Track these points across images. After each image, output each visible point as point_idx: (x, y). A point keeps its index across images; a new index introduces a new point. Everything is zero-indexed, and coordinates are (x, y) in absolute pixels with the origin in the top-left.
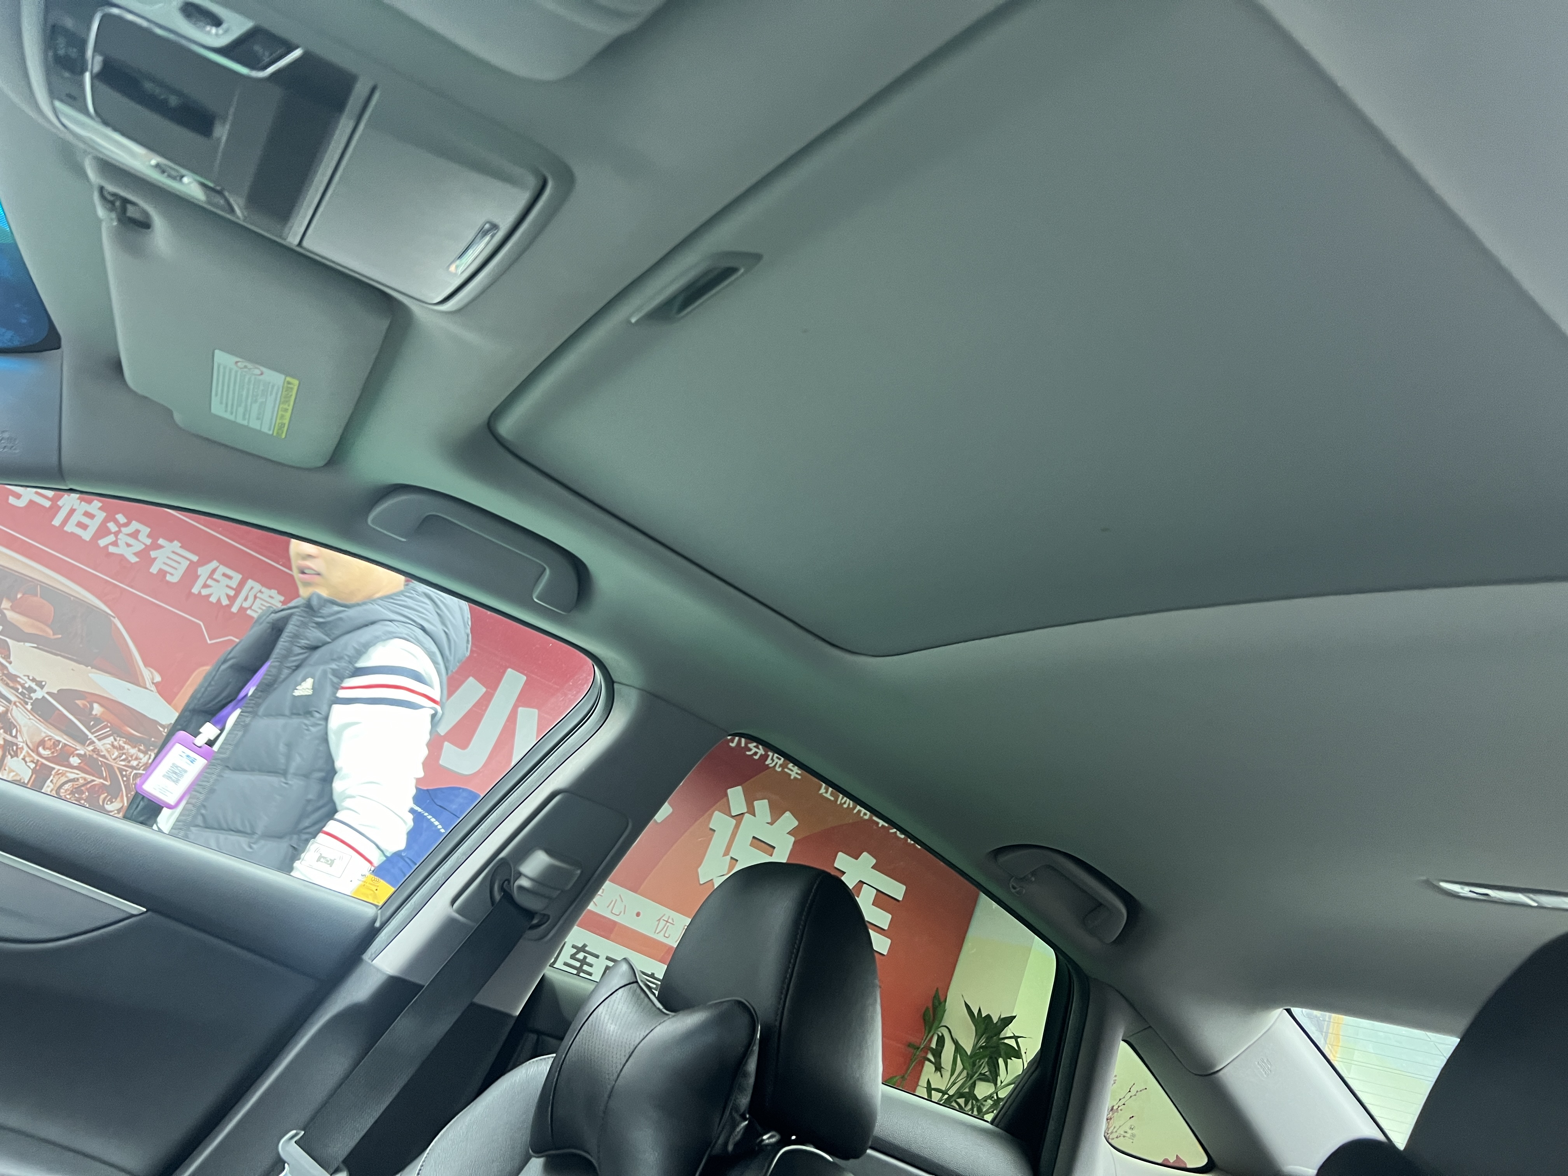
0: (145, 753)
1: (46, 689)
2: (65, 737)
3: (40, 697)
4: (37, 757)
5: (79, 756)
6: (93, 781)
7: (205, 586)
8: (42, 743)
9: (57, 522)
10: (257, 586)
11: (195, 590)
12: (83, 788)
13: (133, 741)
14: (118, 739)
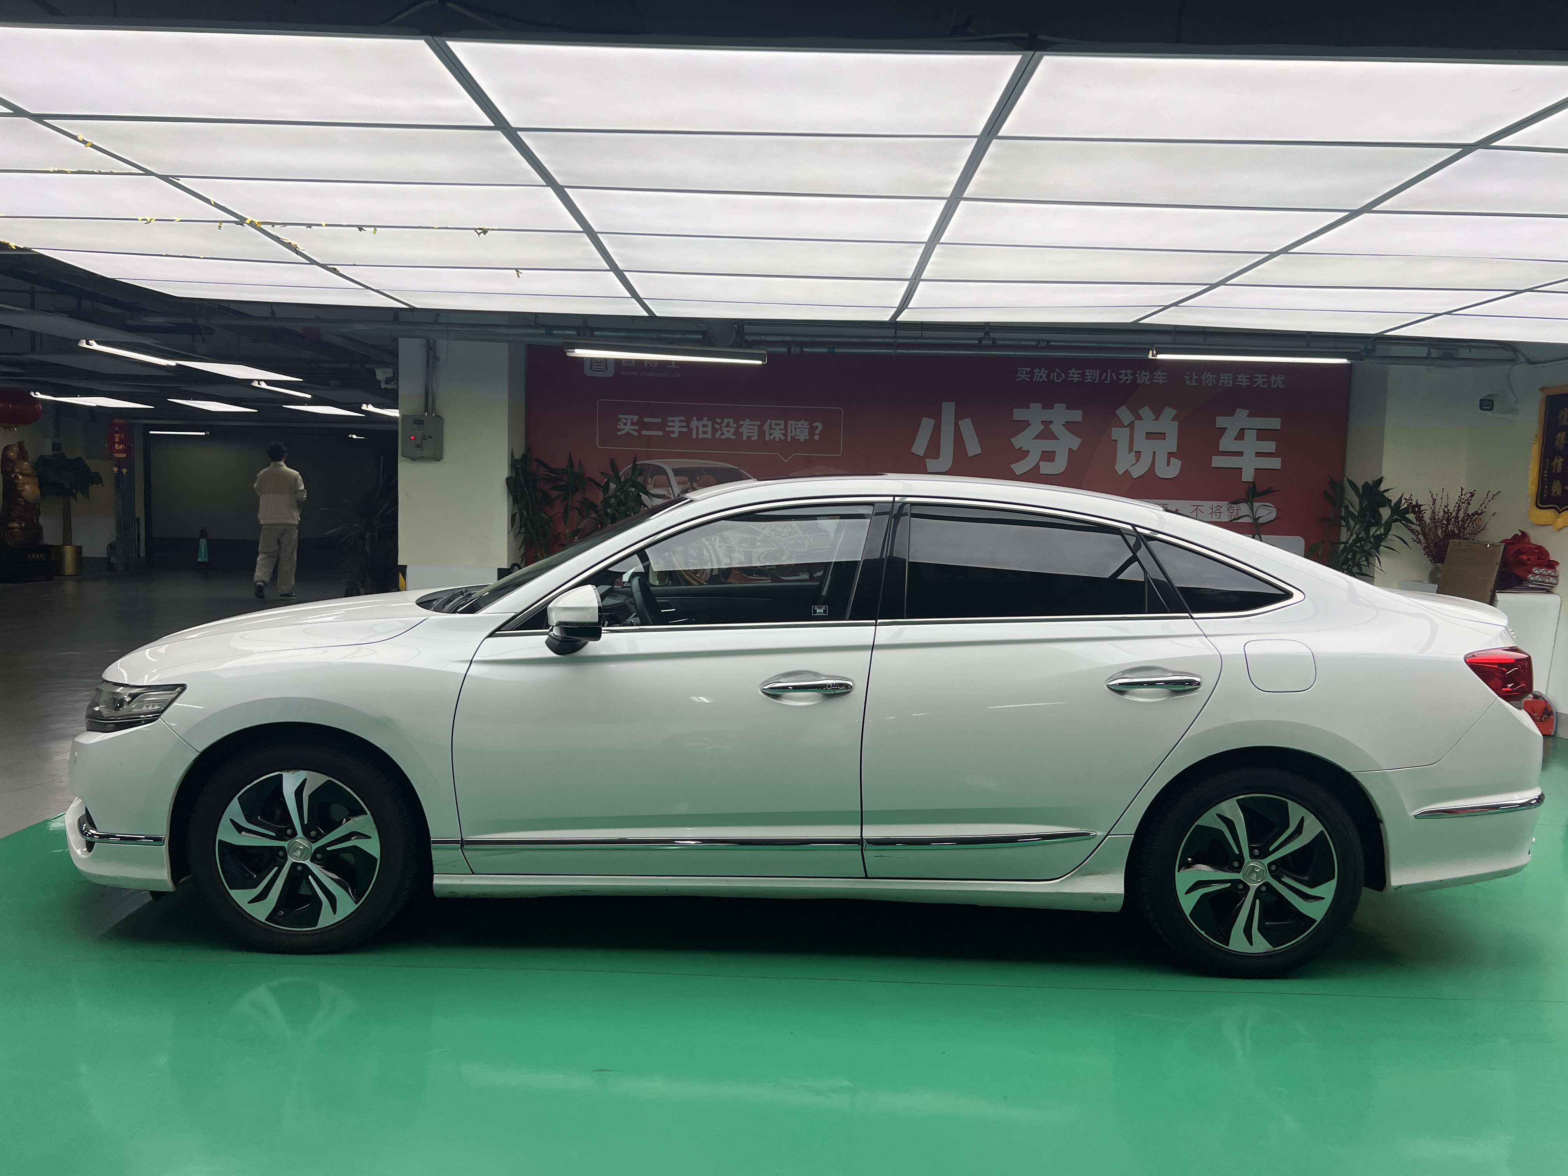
2: (749, 535)
5: (759, 541)
7: (771, 434)
9: (694, 436)
10: (794, 422)
11: (767, 439)
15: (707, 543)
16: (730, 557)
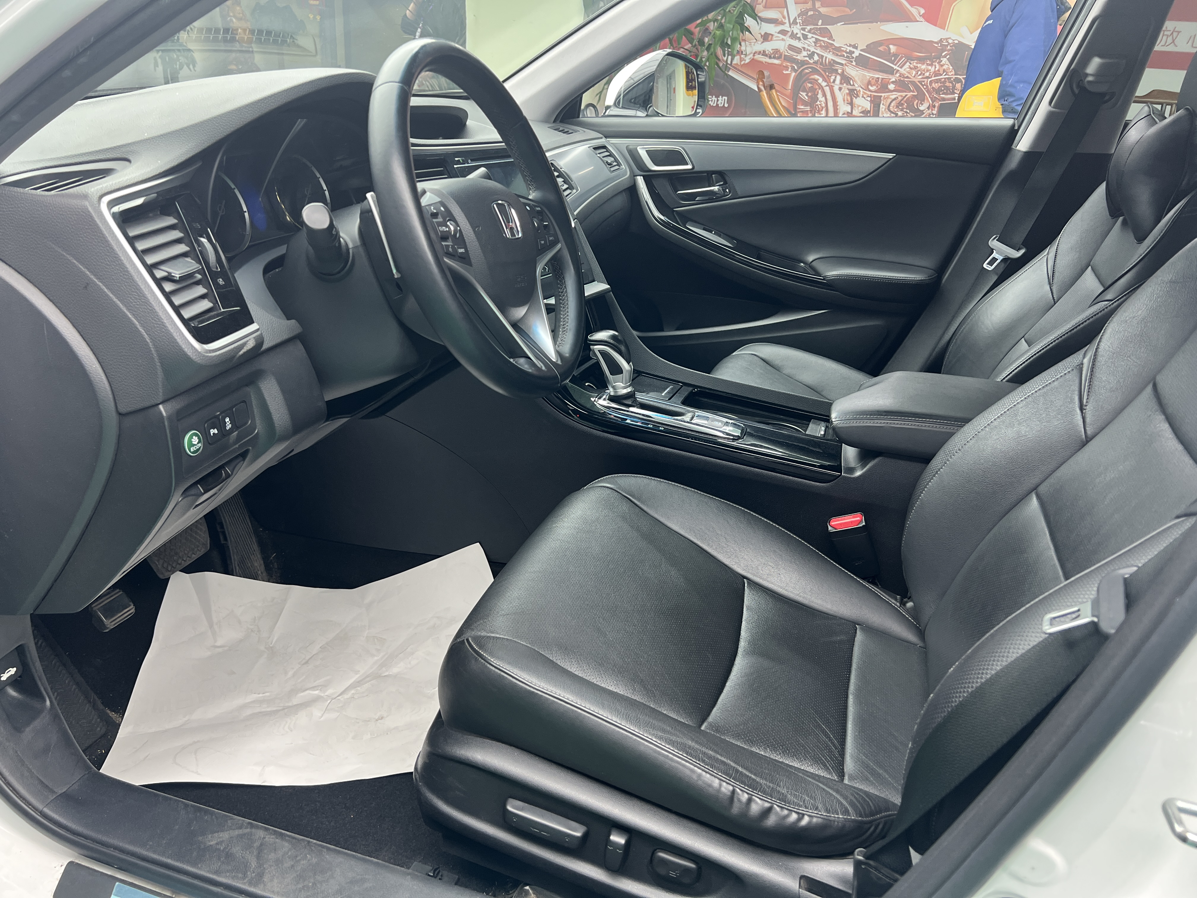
0: (931, 65)
1: (859, 48)
2: (881, 74)
3: (858, 55)
4: (869, 93)
6: (907, 95)
8: (869, 83)
12: (902, 102)
13: (921, 60)
14: (912, 62)
15: (824, 84)
16: (851, 104)
